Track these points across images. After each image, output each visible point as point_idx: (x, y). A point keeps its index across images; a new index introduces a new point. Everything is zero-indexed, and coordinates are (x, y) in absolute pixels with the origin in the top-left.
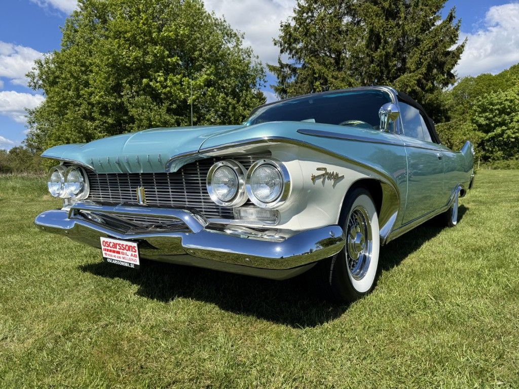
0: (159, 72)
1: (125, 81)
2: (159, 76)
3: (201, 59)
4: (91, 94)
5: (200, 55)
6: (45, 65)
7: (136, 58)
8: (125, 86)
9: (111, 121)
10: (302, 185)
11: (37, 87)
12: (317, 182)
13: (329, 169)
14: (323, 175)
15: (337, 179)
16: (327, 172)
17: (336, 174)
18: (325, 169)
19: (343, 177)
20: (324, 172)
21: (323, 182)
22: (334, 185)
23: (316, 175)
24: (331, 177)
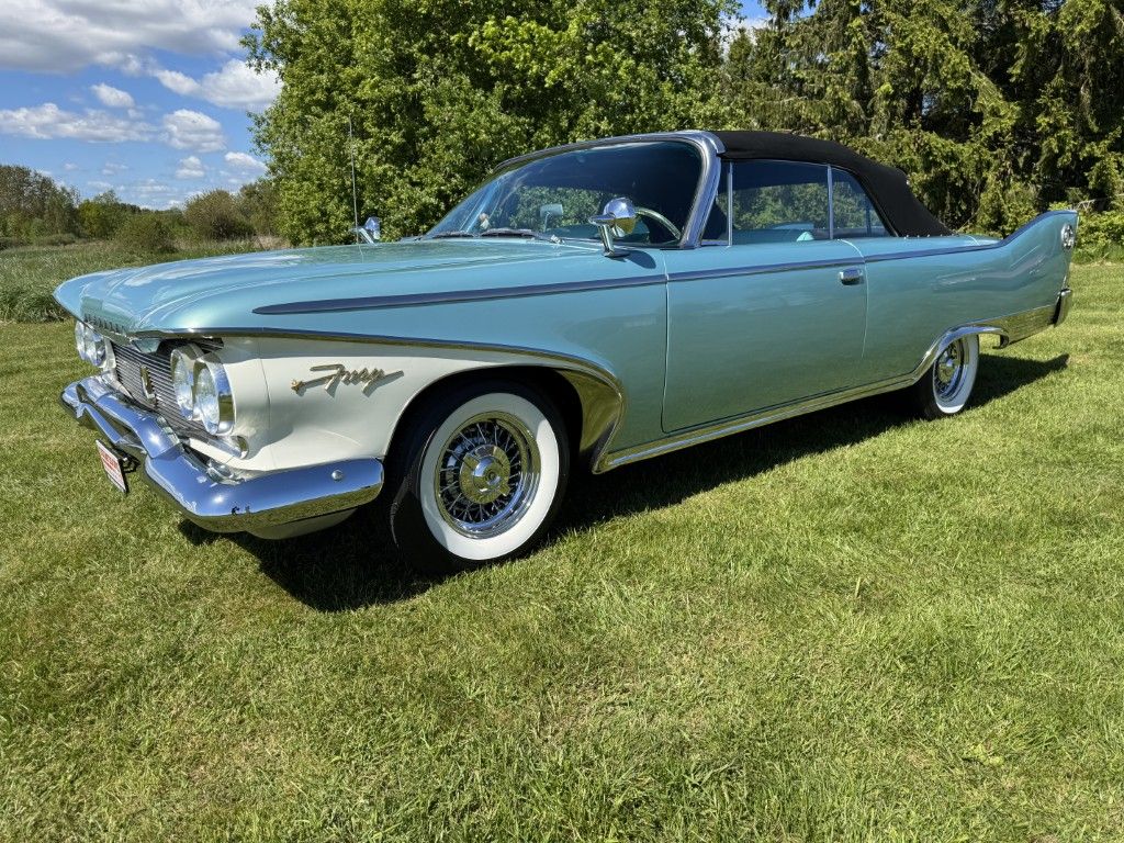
1: (417, 47)
4: (357, 81)
6: (275, 19)
8: (420, 59)
9: (396, 138)
10: (263, 399)
11: (263, 67)
12: (309, 391)
13: (353, 364)
14: (330, 378)
15: (378, 378)
16: (342, 372)
17: (375, 372)
18: (338, 366)
19: (400, 374)
20: (335, 372)
21: (332, 390)
22: (368, 392)
23: (305, 380)
24: (357, 377)
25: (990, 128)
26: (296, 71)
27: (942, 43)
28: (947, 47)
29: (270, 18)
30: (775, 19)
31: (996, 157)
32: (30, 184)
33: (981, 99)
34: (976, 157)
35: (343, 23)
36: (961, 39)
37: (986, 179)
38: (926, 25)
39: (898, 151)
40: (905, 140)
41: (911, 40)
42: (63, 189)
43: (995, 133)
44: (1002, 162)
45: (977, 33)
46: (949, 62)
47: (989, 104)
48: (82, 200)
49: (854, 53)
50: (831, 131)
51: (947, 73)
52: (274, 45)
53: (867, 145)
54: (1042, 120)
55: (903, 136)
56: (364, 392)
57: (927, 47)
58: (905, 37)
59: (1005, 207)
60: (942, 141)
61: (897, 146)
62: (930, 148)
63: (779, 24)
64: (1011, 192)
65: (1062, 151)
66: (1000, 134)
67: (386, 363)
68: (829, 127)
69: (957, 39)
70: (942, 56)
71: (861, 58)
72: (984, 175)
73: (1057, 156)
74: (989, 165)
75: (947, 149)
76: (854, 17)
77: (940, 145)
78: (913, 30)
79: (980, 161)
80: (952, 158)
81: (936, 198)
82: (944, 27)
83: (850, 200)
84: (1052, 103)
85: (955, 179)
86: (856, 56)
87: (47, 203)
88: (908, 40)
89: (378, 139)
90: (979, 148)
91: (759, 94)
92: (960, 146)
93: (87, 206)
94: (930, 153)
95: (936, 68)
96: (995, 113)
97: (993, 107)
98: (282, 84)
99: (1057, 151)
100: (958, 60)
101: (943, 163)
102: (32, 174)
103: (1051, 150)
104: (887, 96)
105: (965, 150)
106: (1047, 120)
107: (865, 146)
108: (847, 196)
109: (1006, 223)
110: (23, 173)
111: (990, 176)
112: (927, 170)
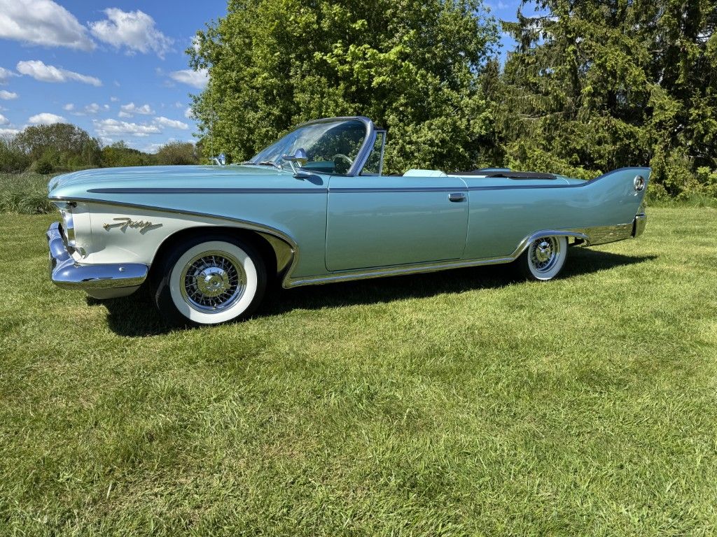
0: (337, 43)
1: (293, 56)
2: (336, 47)
3: (395, 20)
4: (254, 76)
5: (394, 15)
7: (308, 25)
8: (294, 63)
9: (276, 112)
10: (89, 230)
11: (199, 67)
12: (112, 229)
13: (136, 219)
14: (123, 224)
15: (149, 226)
16: (130, 222)
17: (147, 223)
18: (127, 219)
19: (161, 225)
20: (126, 221)
21: (124, 229)
22: (143, 232)
23: (110, 224)
24: (137, 225)
25: (658, 117)
26: (217, 69)
27: (626, 62)
28: (630, 65)
29: (204, 38)
30: (521, 45)
31: (661, 136)
32: (75, 135)
33: (652, 99)
34: (648, 135)
35: (247, 41)
36: (640, 60)
37: (654, 149)
38: (616, 50)
39: (596, 131)
40: (600, 123)
41: (606, 59)
42: (94, 139)
43: (660, 121)
44: (665, 139)
45: (651, 56)
46: (631, 74)
47: (658, 102)
48: (105, 146)
49: (568, 67)
50: (552, 116)
51: (630, 81)
52: (205, 54)
53: (575, 126)
54: (694, 112)
55: (599, 121)
56: (141, 232)
57: (617, 64)
58: (602, 57)
59: (666, 168)
60: (624, 125)
61: (595, 127)
62: (616, 129)
63: (523, 48)
64: (671, 159)
65: (706, 132)
66: (665, 121)
67: (154, 220)
68: (551, 113)
69: (638, 59)
70: (626, 70)
71: (574, 70)
72: (653, 147)
73: (704, 135)
74: (656, 141)
75: (628, 130)
76: (570, 44)
77: (622, 127)
78: (606, 53)
79: (651, 138)
80: (631, 135)
81: (621, 162)
82: (629, 53)
83: (564, 160)
84: (701, 100)
85: (633, 150)
86: (570, 69)
87: (84, 147)
88: (603, 59)
89: (265, 112)
90: (650, 130)
91: (509, 92)
92: (637, 128)
93: (108, 149)
94: (616, 132)
95: (623, 78)
96: (662, 108)
97: (660, 104)
98: (209, 77)
99: (703, 132)
100: (637, 73)
101: (625, 139)
102: (76, 129)
103: (699, 132)
104: (589, 94)
105: (640, 132)
106: (696, 111)
107: (574, 126)
108: (562, 158)
109: (667, 179)
110: (71, 127)
111: (657, 148)
112: (614, 143)
